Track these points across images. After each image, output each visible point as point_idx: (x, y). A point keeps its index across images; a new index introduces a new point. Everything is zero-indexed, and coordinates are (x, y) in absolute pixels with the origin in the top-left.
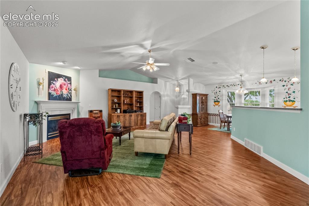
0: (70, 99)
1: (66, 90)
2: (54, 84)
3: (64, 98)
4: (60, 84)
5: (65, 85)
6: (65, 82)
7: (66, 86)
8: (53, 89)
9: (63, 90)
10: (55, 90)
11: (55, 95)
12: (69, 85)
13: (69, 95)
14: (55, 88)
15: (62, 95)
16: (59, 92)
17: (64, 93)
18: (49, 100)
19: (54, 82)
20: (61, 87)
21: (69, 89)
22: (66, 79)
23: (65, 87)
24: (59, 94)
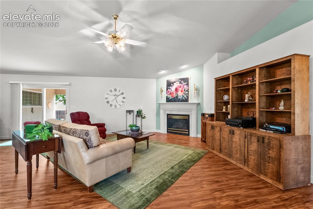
0: (186, 100)
1: (182, 91)
2: (170, 89)
3: (179, 99)
4: (175, 88)
5: (180, 87)
6: (180, 84)
7: (182, 88)
8: (169, 93)
9: (178, 93)
10: (170, 94)
11: (171, 98)
12: (185, 86)
13: (185, 96)
14: (171, 92)
15: (177, 97)
16: (174, 95)
17: (179, 95)
18: (166, 102)
19: (170, 87)
20: (176, 90)
21: (185, 90)
22: (182, 82)
23: (180, 89)
24: (175, 96)
